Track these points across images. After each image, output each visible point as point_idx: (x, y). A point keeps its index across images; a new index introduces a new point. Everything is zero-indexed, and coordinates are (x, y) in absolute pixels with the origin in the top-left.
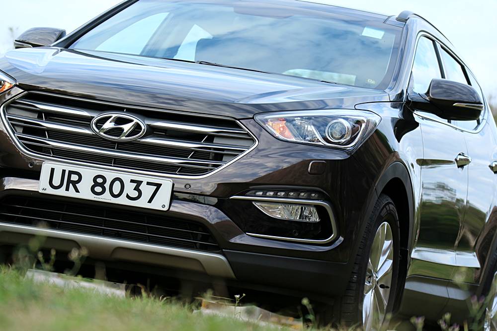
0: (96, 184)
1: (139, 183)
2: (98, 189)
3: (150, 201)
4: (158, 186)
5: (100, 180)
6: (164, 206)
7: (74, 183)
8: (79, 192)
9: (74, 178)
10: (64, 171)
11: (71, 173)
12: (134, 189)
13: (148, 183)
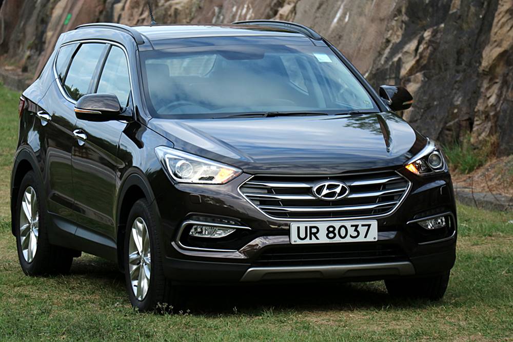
0: (329, 232)
1: (357, 226)
2: (331, 235)
3: (365, 237)
4: (369, 226)
5: (331, 229)
6: (375, 238)
7: (315, 234)
8: (318, 239)
9: (314, 230)
10: (306, 227)
11: (311, 228)
12: (355, 231)
13: (363, 225)
